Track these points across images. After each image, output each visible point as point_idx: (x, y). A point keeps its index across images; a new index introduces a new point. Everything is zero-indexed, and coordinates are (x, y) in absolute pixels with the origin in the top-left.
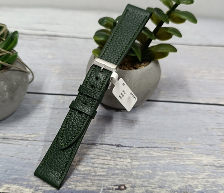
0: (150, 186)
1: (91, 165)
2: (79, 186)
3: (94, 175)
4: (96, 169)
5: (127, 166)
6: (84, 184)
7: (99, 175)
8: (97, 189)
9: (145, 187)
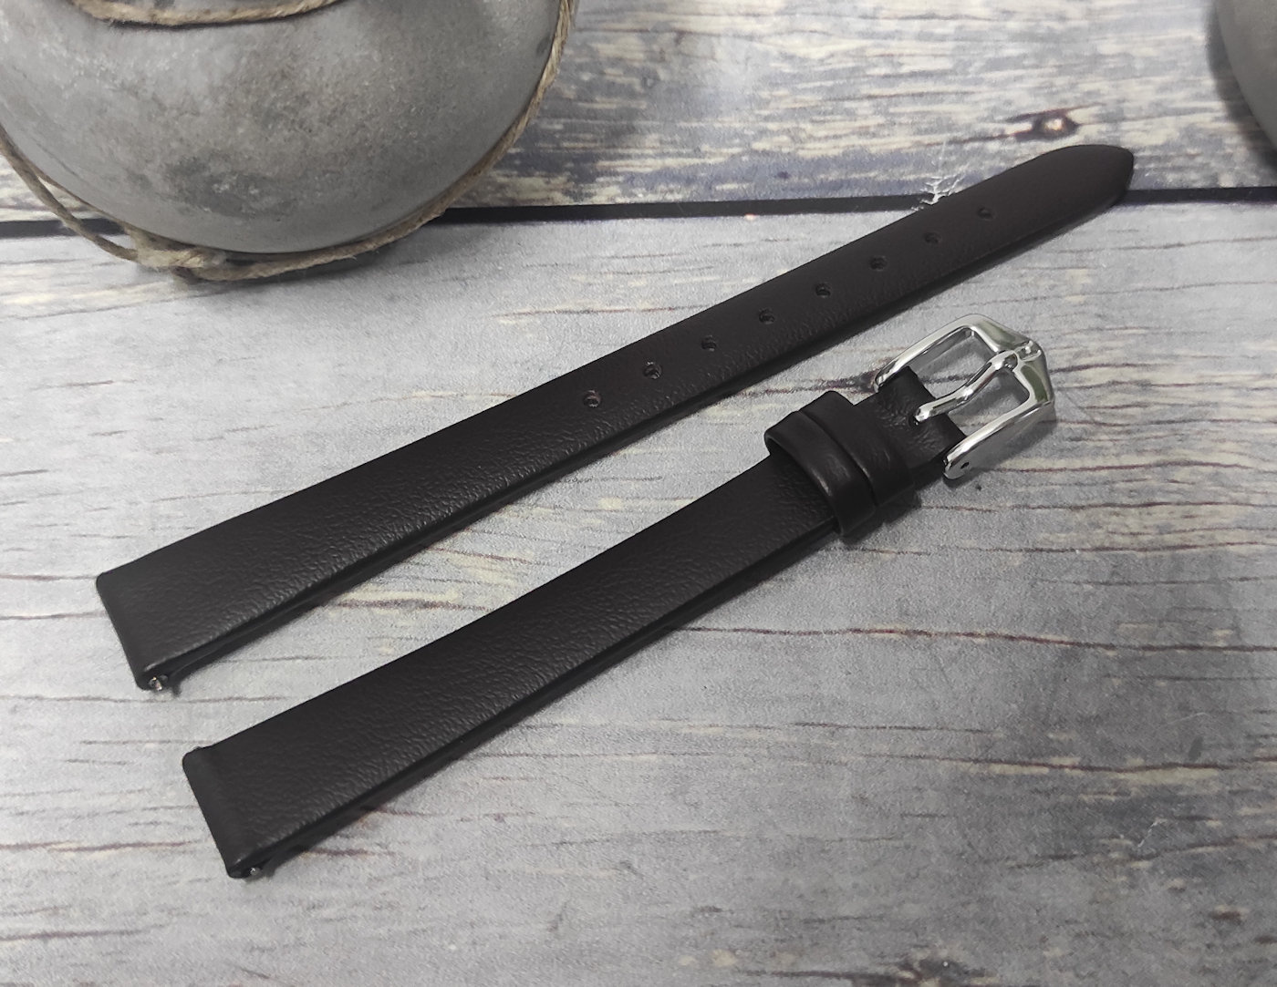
0: (1204, 110)
1: (862, 25)
2: (811, 137)
3: (886, 76)
4: (894, 46)
5: (1062, 18)
6: (840, 125)
7: (913, 75)
8: (918, 144)
9: (1178, 113)
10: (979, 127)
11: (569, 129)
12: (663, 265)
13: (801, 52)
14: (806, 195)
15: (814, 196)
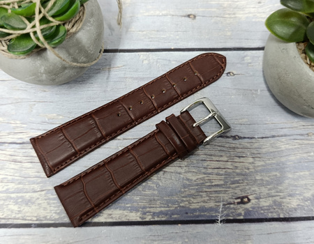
0: (278, 195)
1: (204, 171)
2: (193, 203)
3: (209, 186)
4: (211, 177)
5: (248, 169)
6: (199, 199)
7: (215, 185)
8: (216, 205)
9: (273, 196)
10: (229, 200)
11: (141, 199)
12: (161, 238)
13: (190, 178)
14: (191, 219)
15: (194, 219)
